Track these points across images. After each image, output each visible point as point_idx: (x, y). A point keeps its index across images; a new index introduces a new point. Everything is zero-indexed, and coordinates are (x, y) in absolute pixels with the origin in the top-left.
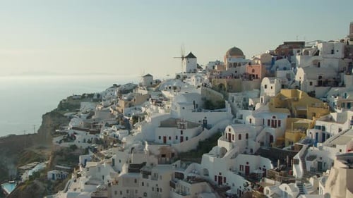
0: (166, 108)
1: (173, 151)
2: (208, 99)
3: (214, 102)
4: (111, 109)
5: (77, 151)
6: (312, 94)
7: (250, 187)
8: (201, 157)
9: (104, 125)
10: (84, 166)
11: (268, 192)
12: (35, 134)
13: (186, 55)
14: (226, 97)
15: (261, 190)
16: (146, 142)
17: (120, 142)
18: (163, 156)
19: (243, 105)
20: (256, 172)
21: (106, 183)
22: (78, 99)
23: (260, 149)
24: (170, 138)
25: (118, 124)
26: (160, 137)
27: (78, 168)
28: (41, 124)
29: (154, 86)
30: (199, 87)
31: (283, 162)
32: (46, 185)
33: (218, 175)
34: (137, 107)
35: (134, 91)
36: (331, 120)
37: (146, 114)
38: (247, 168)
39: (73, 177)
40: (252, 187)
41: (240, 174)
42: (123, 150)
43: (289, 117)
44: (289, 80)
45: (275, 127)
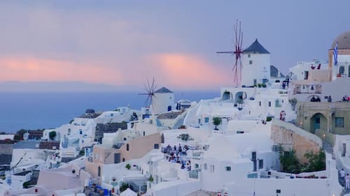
0: (193, 168)
2: (287, 149)
3: (300, 155)
29: (172, 116)
34: (132, 162)
35: (129, 125)
37: (151, 179)
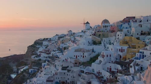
0: (77, 44)
1: (80, 61)
3: (97, 42)
4: (55, 44)
5: (41, 61)
6: (138, 39)
7: (111, 77)
8: (91, 64)
9: (52, 51)
10: (44, 67)
11: (119, 79)
12: (25, 54)
13: (85, 23)
14: (102, 40)
15: (116, 78)
16: (69, 58)
17: (59, 58)
18: (76, 63)
19: (109, 43)
20: (114, 70)
21: (53, 74)
22: (42, 40)
23: (116, 61)
24: (79, 56)
25: (58, 50)
26: (74, 56)
27: (41, 68)
28: (27, 50)
30: (91, 35)
31: (125, 66)
32: (29, 75)
33: (98, 71)
35: (64, 37)
36: (146, 49)
37: (69, 46)
38: (110, 69)
39: (39, 72)
40: (113, 77)
41: (107, 71)
42: (59, 61)
43: (128, 48)
44: (128, 32)
45: (122, 52)
